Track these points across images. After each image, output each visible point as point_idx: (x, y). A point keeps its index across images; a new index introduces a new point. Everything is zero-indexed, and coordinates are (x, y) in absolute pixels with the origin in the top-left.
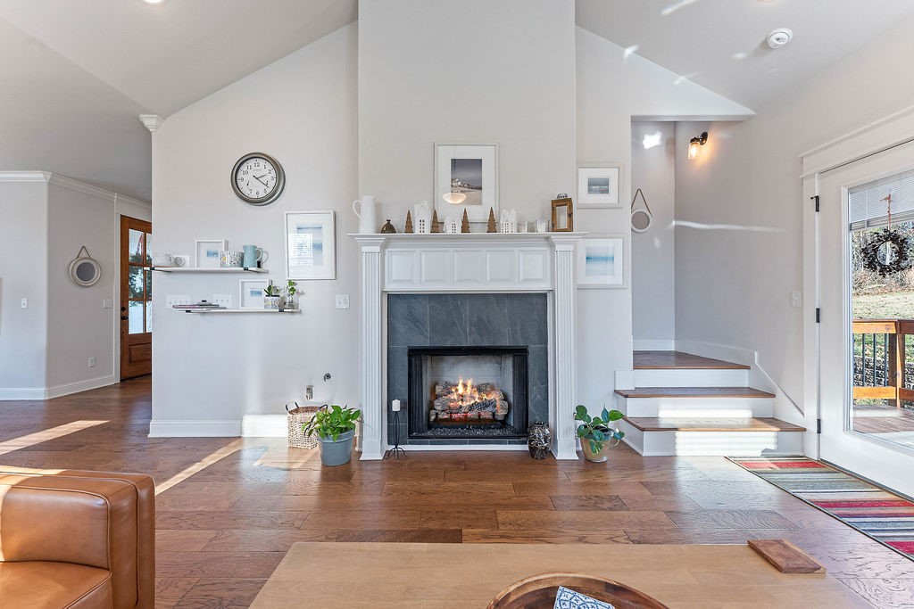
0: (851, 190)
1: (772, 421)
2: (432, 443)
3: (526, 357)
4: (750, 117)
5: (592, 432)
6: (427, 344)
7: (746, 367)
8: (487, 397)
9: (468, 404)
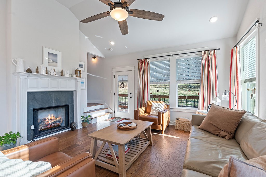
0: (118, 76)
1: (108, 113)
2: (42, 137)
3: (69, 107)
4: (104, 58)
5: (85, 121)
6: (41, 107)
7: (104, 104)
8: (58, 119)
9: (52, 122)
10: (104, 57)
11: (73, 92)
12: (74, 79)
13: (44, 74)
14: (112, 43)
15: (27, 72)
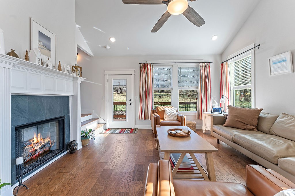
0: (114, 80)
1: (100, 124)
2: (29, 174)
3: (64, 120)
6: (27, 122)
7: (92, 114)
8: (46, 141)
9: (39, 147)
10: (93, 56)
11: (68, 97)
12: (72, 79)
13: (39, 65)
14: (113, 40)
15: (9, 54)
